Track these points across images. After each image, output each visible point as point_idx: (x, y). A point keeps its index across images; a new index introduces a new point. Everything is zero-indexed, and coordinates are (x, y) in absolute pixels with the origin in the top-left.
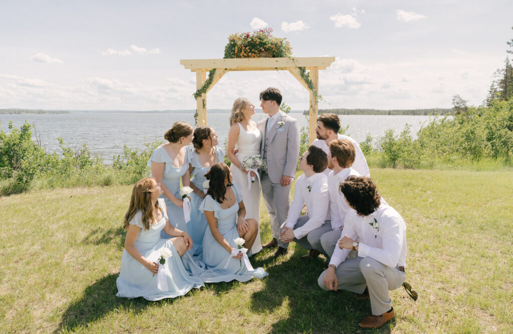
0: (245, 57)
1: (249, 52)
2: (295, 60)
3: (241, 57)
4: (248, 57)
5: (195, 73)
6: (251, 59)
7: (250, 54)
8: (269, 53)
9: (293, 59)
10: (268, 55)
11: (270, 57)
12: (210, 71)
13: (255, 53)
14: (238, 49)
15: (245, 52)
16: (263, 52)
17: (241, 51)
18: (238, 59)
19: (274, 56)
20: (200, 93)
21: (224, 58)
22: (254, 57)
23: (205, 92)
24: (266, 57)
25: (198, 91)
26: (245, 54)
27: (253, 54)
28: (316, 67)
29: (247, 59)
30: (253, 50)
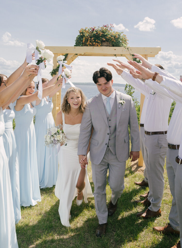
0: (90, 45)
3: (87, 46)
4: (93, 45)
6: (95, 47)
7: (94, 43)
9: (128, 48)
10: (108, 44)
13: (98, 43)
14: (86, 40)
16: (104, 41)
17: (88, 41)
19: (113, 46)
20: (55, 72)
21: (75, 46)
22: (97, 46)
24: (107, 46)
25: (54, 70)
26: (90, 43)
27: (97, 44)
28: (146, 55)
29: (92, 47)
30: (97, 40)
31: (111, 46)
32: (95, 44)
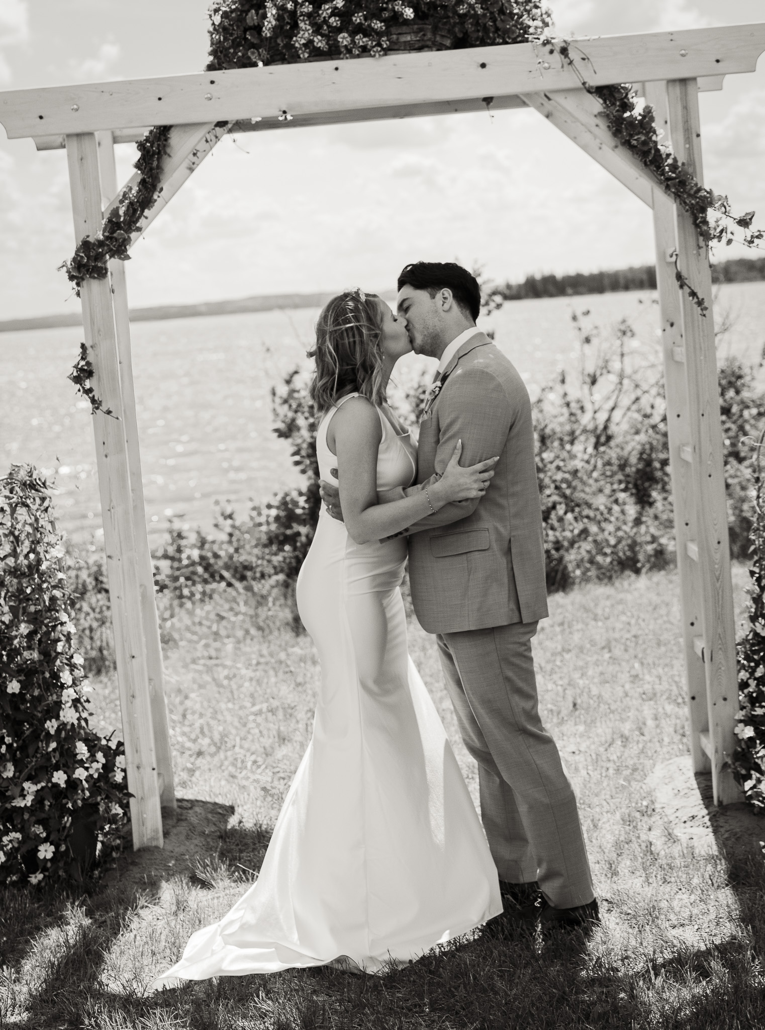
0: (317, 55)
1: (339, 30)
2: (572, 54)
3: (294, 58)
4: (333, 52)
5: (63, 152)
6: (347, 65)
7: (344, 39)
8: (435, 30)
9: (564, 51)
10: (429, 35)
11: (440, 47)
12: (141, 146)
13: (367, 32)
14: (279, 18)
15: (317, 30)
16: (406, 22)
17: (295, 26)
18: (281, 70)
19: (461, 43)
20: (99, 257)
21: (211, 68)
22: (365, 51)
23: (120, 250)
24: (420, 49)
25: (86, 246)
26: (320, 42)
27: (361, 40)
28: (683, 81)
29: (329, 65)
30: (358, 18)
31: (448, 42)
32: (353, 42)
